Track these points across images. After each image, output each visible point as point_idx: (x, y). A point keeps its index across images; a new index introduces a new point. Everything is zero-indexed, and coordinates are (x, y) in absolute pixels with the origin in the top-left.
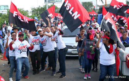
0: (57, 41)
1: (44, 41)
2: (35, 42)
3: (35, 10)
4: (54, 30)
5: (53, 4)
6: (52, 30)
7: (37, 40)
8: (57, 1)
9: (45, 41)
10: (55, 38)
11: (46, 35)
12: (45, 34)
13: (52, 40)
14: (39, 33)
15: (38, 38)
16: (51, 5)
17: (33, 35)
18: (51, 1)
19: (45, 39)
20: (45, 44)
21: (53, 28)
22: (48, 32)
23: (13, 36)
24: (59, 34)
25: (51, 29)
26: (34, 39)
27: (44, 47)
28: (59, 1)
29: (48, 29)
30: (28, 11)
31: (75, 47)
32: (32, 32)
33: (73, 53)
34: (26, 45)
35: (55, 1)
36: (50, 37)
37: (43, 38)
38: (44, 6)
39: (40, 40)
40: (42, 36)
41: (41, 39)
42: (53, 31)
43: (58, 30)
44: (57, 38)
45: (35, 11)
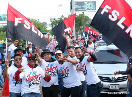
0: (86, 71)
1: (65, 70)
2: (50, 71)
3: (56, 21)
4: (80, 53)
5: (83, 13)
6: (78, 54)
7: (54, 68)
8: (88, 9)
9: (67, 70)
10: (83, 67)
11: (68, 61)
12: (66, 60)
13: (77, 70)
14: (57, 57)
15: (55, 66)
16: (80, 15)
17: (47, 60)
18: (79, 9)
19: (67, 67)
20: (67, 75)
21: (79, 50)
22: (72, 57)
23: (16, 60)
24: (89, 61)
25: (76, 53)
26: (49, 67)
27: (65, 80)
28: (91, 10)
29: (71, 51)
30: (46, 23)
31: (115, 79)
32: (46, 55)
33: (111, 88)
34: (40, 75)
35: (86, 9)
36: (74, 64)
37: (63, 65)
38: (69, 16)
39: (59, 69)
40: (61, 62)
41: (60, 67)
42: (80, 55)
43: (88, 54)
44: (85, 67)
45: (55, 23)
